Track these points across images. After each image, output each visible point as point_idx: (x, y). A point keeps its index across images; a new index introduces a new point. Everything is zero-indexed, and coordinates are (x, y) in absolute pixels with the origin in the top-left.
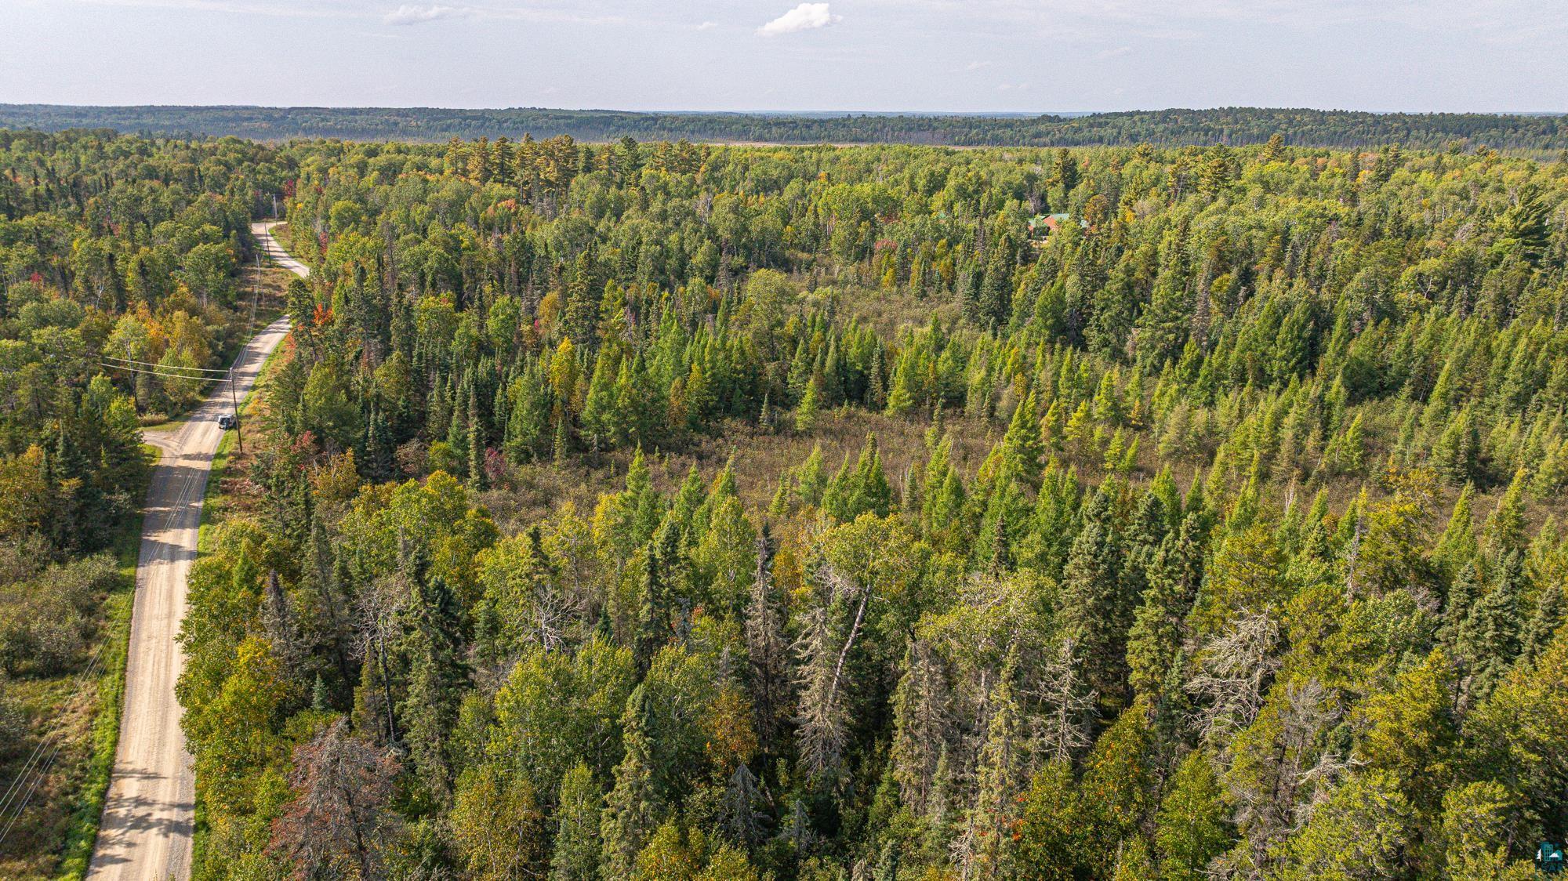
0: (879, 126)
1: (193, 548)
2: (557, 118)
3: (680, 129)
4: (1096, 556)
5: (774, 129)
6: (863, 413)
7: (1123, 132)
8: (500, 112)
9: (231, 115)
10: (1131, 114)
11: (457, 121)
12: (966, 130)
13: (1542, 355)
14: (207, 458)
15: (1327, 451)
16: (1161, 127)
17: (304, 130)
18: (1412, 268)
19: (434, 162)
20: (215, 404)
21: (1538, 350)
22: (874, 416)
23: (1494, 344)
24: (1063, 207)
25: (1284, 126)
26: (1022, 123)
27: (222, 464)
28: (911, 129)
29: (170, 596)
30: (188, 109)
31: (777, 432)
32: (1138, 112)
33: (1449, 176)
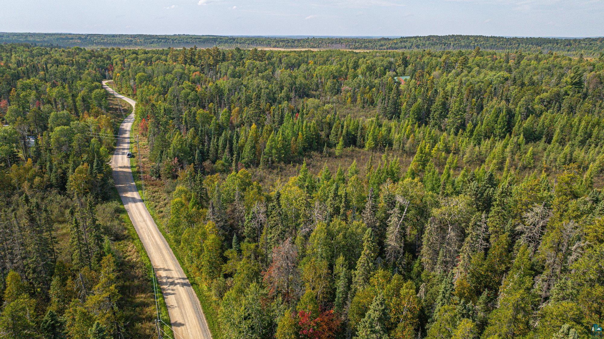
0: (320, 42)
1: (140, 198)
2: (195, 39)
3: (244, 43)
4: (477, 191)
5: (280, 43)
6: (357, 149)
7: (414, 45)
8: (171, 36)
9: (64, 37)
10: (416, 38)
11: (156, 40)
12: (354, 43)
13: (589, 127)
14: (127, 167)
15: (521, 160)
16: (428, 42)
17: (96, 43)
18: (538, 97)
19: (163, 57)
20: (121, 149)
21: (588, 125)
22: (362, 150)
23: (573, 123)
24: (404, 74)
25: (473, 42)
26: (375, 40)
27: (136, 169)
28: (333, 43)
29: (141, 215)
30: (46, 34)
31: (329, 156)
32: (418, 37)
33: (542, 62)
